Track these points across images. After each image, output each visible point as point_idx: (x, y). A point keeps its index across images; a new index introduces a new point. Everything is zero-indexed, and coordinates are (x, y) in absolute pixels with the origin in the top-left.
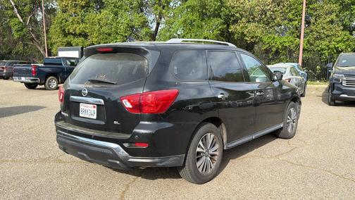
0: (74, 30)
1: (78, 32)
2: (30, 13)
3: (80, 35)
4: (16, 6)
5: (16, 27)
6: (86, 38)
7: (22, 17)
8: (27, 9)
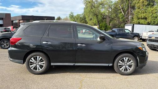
0: (141, 16)
1: (143, 17)
2: (127, 10)
3: (144, 18)
4: (122, 9)
5: (121, 17)
6: (146, 20)
7: (124, 12)
8: (126, 9)
